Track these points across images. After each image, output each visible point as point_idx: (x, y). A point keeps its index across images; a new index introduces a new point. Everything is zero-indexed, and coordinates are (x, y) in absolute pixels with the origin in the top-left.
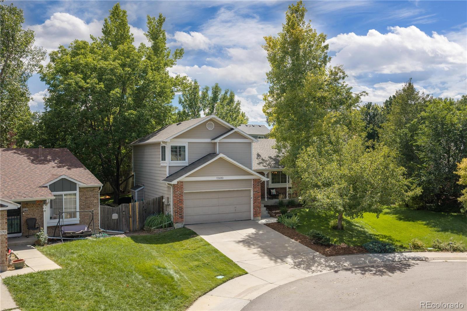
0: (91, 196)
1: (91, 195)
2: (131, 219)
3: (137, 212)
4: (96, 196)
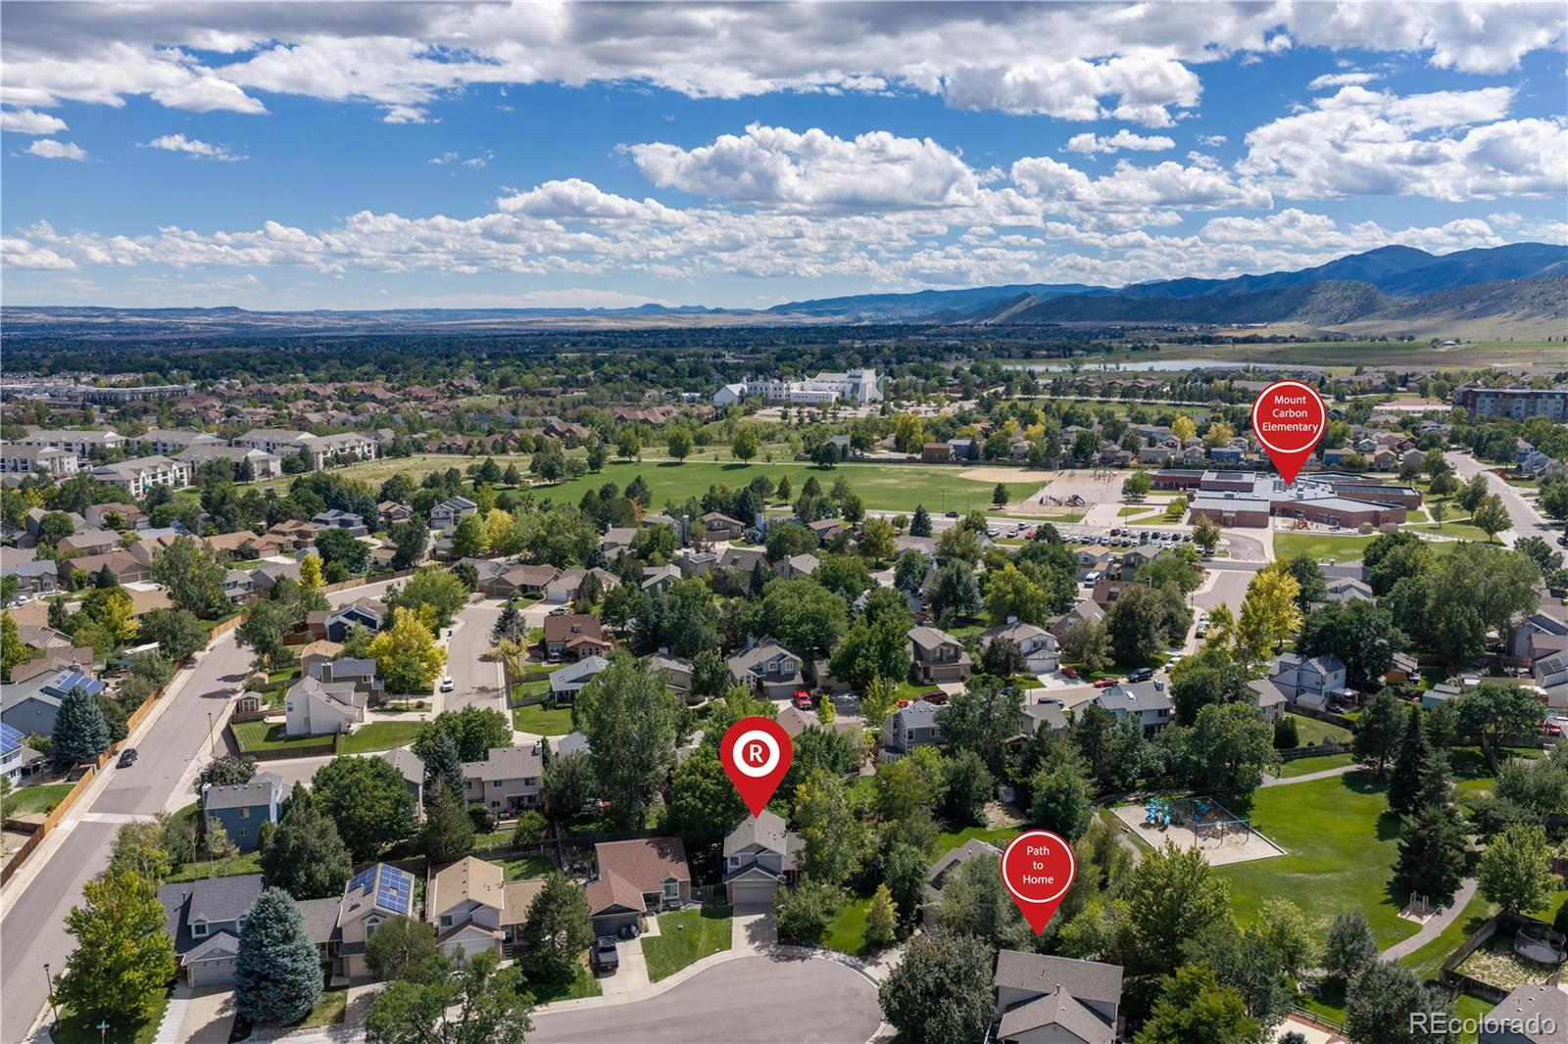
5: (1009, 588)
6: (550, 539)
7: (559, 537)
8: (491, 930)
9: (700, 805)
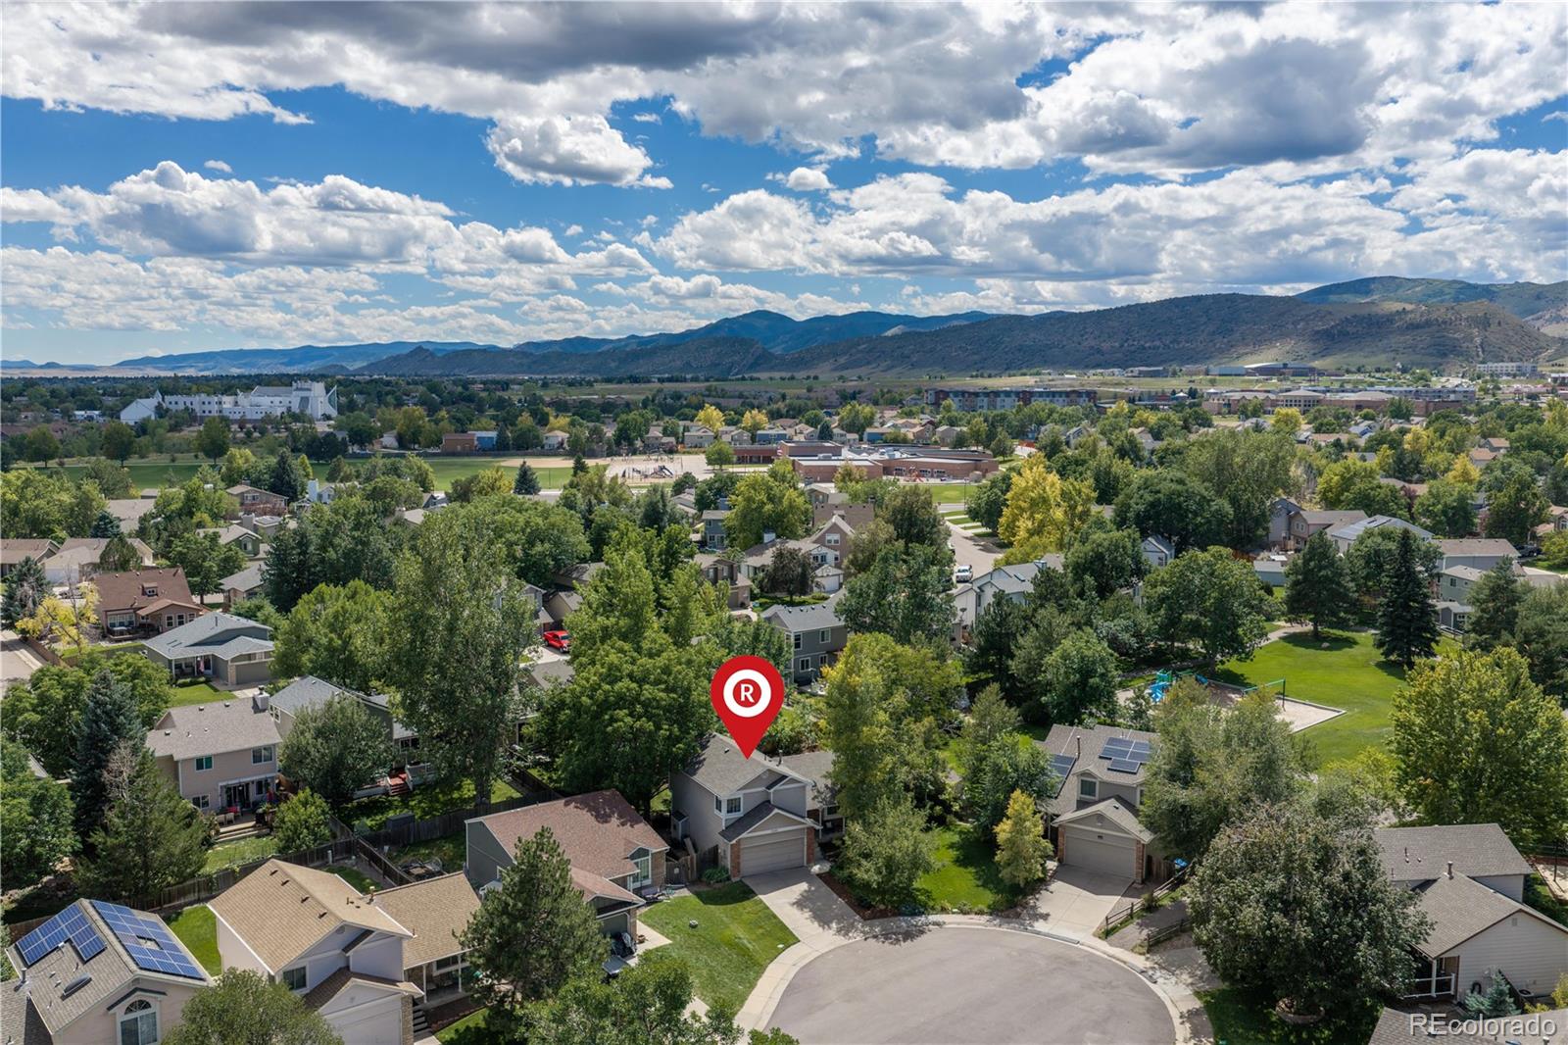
5: (763, 497)
6: (24, 506)
7: (41, 503)
8: (393, 982)
9: (650, 726)
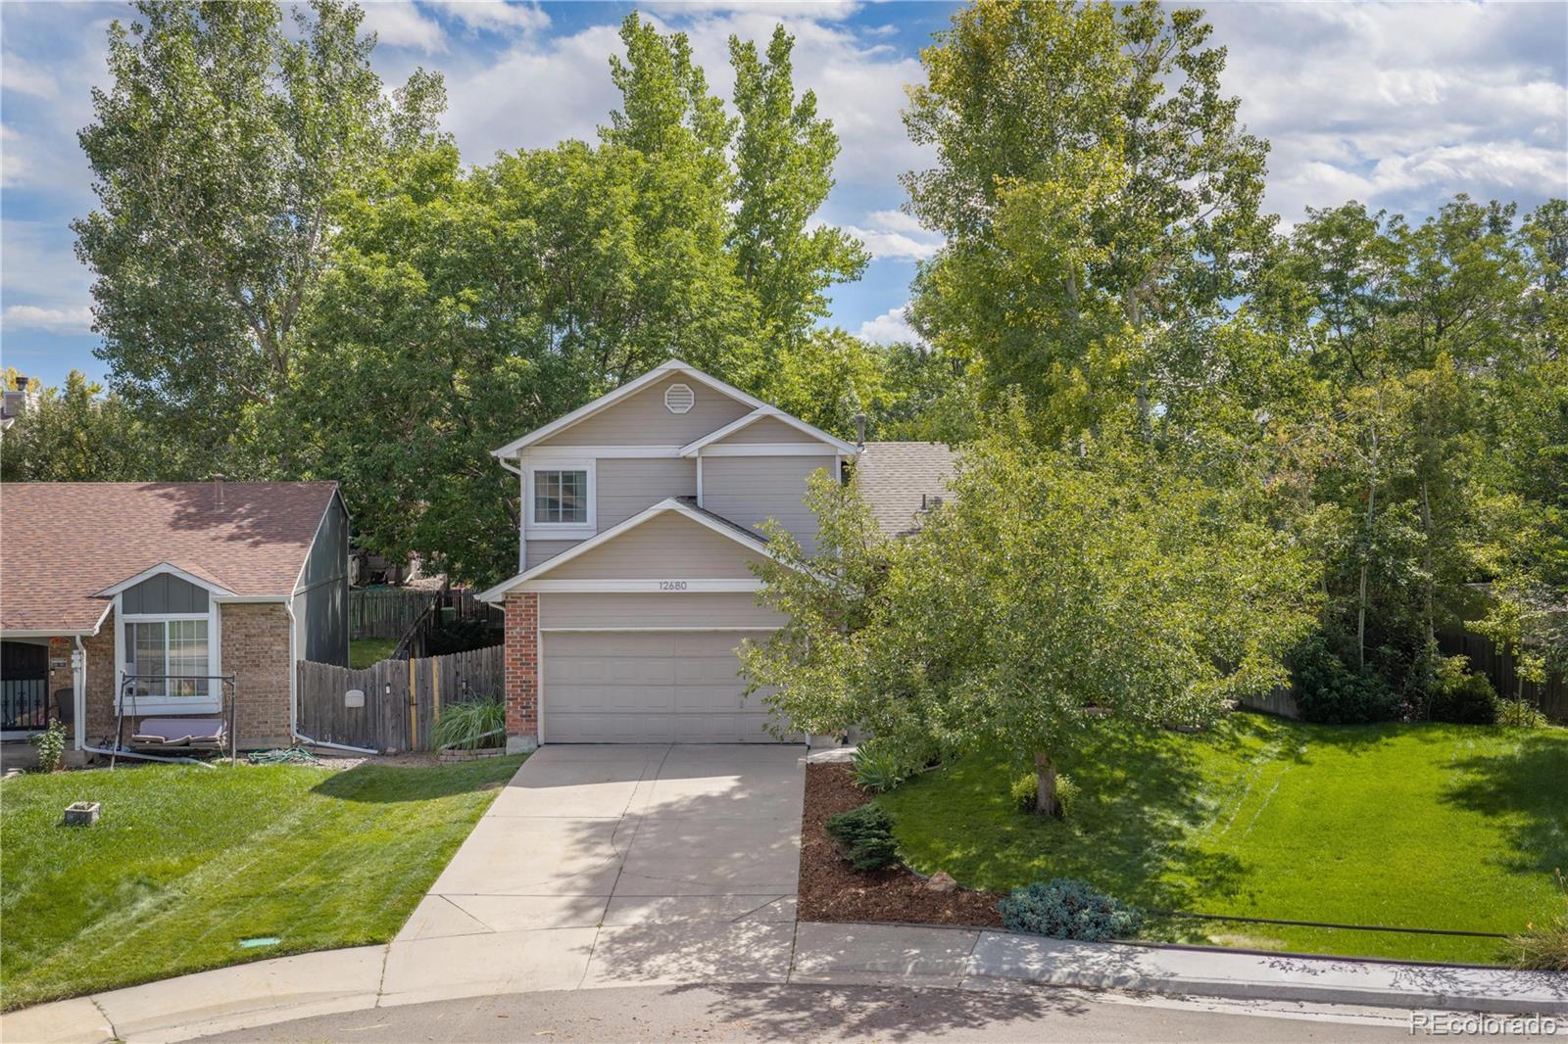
0: (263, 632)
1: (264, 627)
2: (413, 709)
3: (436, 688)
4: (278, 631)
